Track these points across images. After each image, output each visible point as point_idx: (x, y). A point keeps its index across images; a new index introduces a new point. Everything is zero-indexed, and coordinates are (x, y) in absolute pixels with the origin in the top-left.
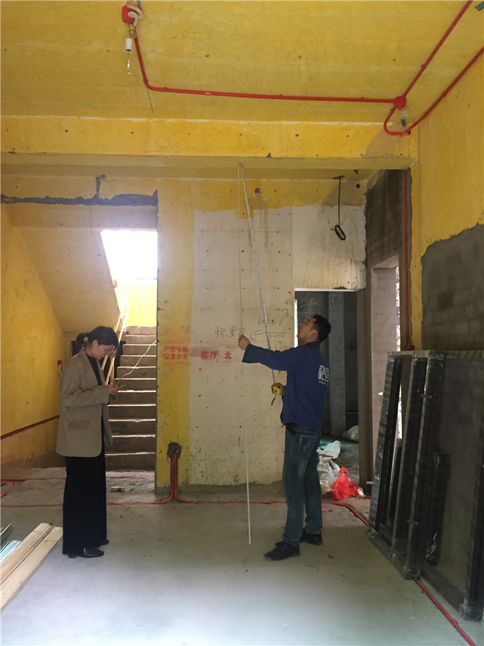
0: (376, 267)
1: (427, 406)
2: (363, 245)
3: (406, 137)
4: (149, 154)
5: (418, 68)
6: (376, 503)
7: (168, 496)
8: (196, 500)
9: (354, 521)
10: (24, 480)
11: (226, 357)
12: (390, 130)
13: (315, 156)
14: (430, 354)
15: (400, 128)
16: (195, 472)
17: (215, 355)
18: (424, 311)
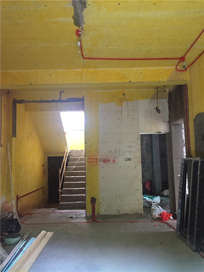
0: (173, 123)
1: (199, 180)
2: (168, 115)
3: (185, 72)
4: (83, 83)
5: (190, 46)
6: (179, 221)
7: (91, 219)
8: (103, 221)
9: (169, 229)
10: (32, 214)
11: (113, 162)
12: (178, 70)
13: (148, 81)
14: (200, 159)
15: (182, 69)
16: (102, 209)
17: (109, 161)
18: (196, 141)
